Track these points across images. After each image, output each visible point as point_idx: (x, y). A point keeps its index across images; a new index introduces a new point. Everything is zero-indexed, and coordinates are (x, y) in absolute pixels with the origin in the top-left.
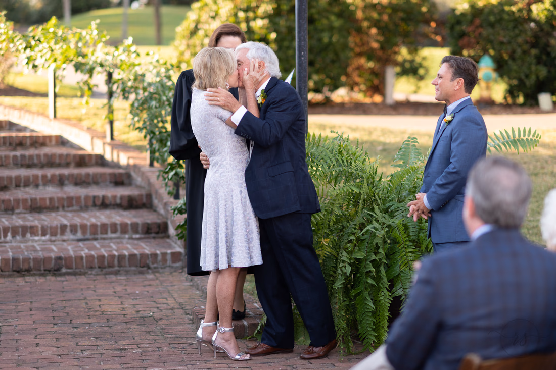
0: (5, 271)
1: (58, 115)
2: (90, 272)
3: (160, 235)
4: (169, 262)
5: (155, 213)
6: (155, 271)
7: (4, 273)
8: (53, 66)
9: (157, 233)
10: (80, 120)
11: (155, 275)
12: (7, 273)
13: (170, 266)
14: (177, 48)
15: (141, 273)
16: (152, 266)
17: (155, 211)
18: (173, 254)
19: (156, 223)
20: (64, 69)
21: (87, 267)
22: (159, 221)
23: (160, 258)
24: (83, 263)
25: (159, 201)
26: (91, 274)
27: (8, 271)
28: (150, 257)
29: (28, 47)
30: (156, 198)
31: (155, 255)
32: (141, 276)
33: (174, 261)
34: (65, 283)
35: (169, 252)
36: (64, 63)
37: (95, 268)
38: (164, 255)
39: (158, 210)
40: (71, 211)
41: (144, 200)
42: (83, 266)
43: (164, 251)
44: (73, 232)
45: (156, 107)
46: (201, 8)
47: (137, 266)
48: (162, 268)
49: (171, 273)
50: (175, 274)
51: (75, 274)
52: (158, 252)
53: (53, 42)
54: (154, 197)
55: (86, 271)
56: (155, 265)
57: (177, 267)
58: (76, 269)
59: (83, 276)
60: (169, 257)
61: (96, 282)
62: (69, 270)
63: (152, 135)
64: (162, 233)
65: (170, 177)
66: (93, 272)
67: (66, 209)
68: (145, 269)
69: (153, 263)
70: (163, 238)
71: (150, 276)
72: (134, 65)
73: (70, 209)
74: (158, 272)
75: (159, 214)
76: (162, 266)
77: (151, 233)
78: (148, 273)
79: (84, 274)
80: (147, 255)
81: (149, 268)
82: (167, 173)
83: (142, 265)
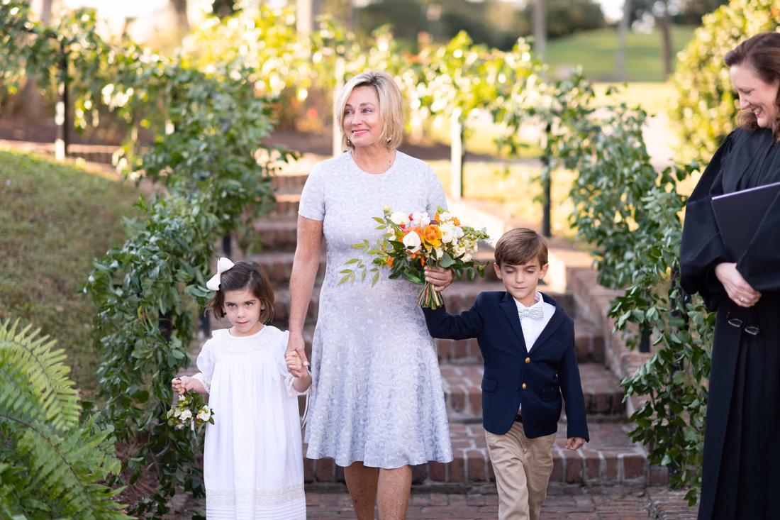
0: (323, 481)
1: (467, 192)
2: (475, 488)
3: (612, 417)
4: (620, 476)
5: (607, 373)
6: (595, 491)
7: (321, 484)
8: (458, 112)
9: (607, 413)
10: (502, 201)
11: (593, 501)
12: (326, 484)
13: (621, 483)
14: (678, 85)
15: (568, 493)
16: (589, 481)
17: (608, 368)
18: (627, 460)
19: (604, 396)
20: (476, 117)
21: (469, 479)
22: (610, 391)
23: (603, 467)
24: (463, 472)
25: (615, 353)
26: (477, 492)
27: (329, 481)
28: (585, 464)
29: (422, 80)
30: (611, 346)
31: (596, 462)
32: (566, 501)
33: (629, 475)
34: (425, 510)
35: (621, 456)
36: (475, 106)
37: (485, 481)
38: (612, 461)
39: (613, 367)
40: (462, 365)
41: (591, 348)
42: (463, 477)
43: (612, 454)
44: (457, 408)
45: (608, 188)
46: (718, 24)
47: (561, 480)
48: (606, 486)
49: (623, 496)
50: (629, 498)
51: (447, 491)
52: (601, 456)
53: (458, 72)
54: (607, 342)
55: (470, 486)
56: (594, 480)
57: (634, 485)
58: (449, 482)
59: (460, 497)
60: (620, 467)
61: (482, 509)
62: (437, 484)
63: (600, 237)
64: (615, 413)
65: (620, 323)
66: (481, 489)
67: (454, 361)
68: (576, 486)
69: (591, 477)
70: (616, 421)
71: (583, 502)
72: (584, 112)
73: (461, 360)
74: (599, 493)
75: (613, 375)
76: (608, 483)
77: (596, 413)
78: (581, 494)
79: (464, 491)
80: (580, 460)
81: (583, 485)
82: (616, 314)
83: (570, 480)
